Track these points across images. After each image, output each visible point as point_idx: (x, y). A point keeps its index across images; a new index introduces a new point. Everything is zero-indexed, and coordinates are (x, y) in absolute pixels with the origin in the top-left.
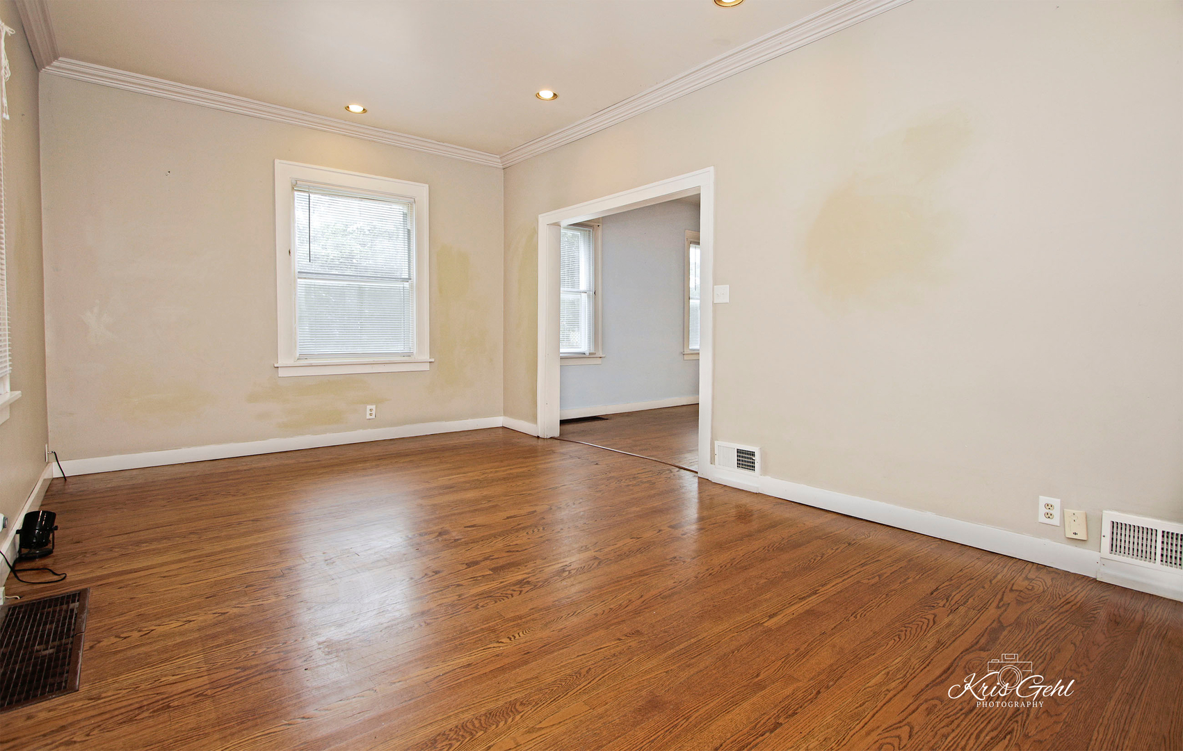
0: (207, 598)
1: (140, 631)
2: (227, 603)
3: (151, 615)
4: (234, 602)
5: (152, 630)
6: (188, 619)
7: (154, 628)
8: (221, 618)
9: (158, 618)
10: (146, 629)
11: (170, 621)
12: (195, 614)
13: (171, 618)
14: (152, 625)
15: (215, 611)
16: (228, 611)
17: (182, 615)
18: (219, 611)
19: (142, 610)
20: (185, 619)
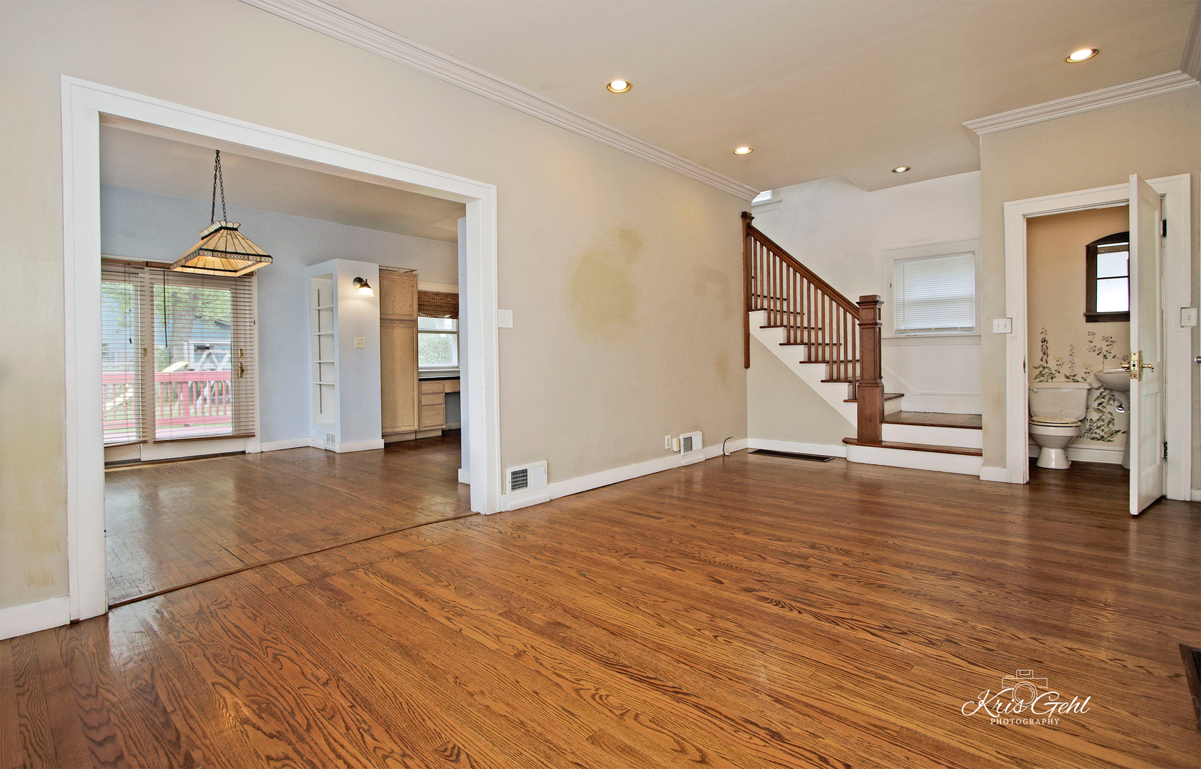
0: (1041, 662)
1: (1125, 666)
2: (1025, 646)
3: (1110, 676)
4: (1017, 643)
5: (1111, 660)
6: (1071, 652)
7: (1109, 661)
8: (1039, 637)
9: (1102, 668)
10: (1118, 665)
11: (1090, 660)
12: (1062, 652)
13: (1088, 662)
14: (1111, 665)
15: (1041, 645)
16: (1030, 639)
17: (1076, 659)
18: (1036, 643)
19: (1120, 689)
20: (1075, 653)
